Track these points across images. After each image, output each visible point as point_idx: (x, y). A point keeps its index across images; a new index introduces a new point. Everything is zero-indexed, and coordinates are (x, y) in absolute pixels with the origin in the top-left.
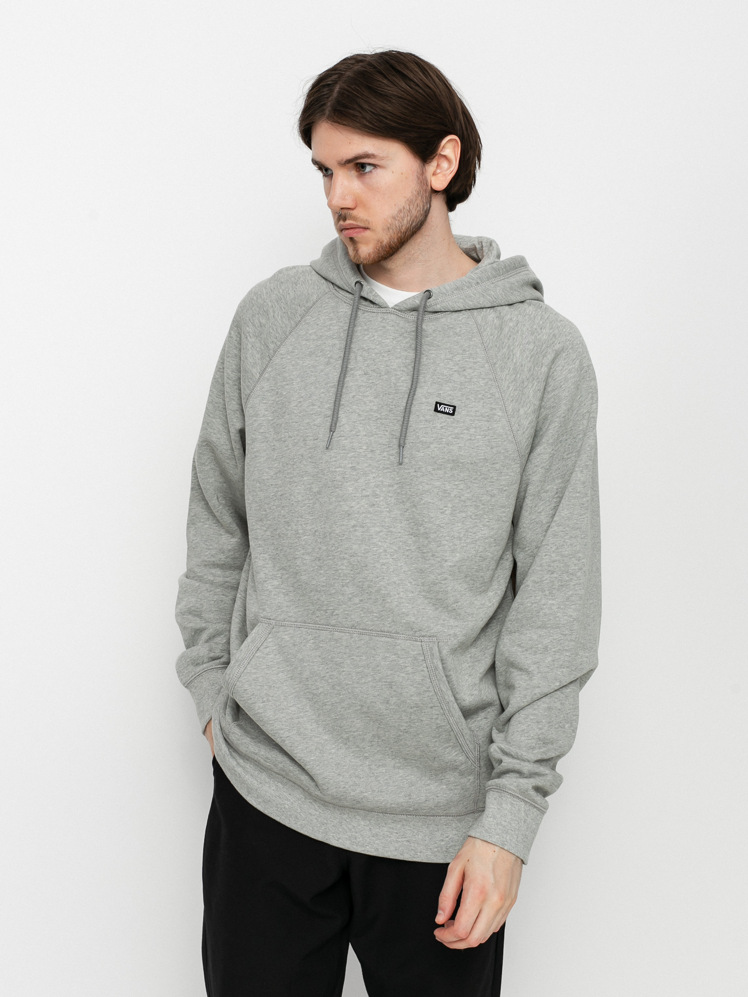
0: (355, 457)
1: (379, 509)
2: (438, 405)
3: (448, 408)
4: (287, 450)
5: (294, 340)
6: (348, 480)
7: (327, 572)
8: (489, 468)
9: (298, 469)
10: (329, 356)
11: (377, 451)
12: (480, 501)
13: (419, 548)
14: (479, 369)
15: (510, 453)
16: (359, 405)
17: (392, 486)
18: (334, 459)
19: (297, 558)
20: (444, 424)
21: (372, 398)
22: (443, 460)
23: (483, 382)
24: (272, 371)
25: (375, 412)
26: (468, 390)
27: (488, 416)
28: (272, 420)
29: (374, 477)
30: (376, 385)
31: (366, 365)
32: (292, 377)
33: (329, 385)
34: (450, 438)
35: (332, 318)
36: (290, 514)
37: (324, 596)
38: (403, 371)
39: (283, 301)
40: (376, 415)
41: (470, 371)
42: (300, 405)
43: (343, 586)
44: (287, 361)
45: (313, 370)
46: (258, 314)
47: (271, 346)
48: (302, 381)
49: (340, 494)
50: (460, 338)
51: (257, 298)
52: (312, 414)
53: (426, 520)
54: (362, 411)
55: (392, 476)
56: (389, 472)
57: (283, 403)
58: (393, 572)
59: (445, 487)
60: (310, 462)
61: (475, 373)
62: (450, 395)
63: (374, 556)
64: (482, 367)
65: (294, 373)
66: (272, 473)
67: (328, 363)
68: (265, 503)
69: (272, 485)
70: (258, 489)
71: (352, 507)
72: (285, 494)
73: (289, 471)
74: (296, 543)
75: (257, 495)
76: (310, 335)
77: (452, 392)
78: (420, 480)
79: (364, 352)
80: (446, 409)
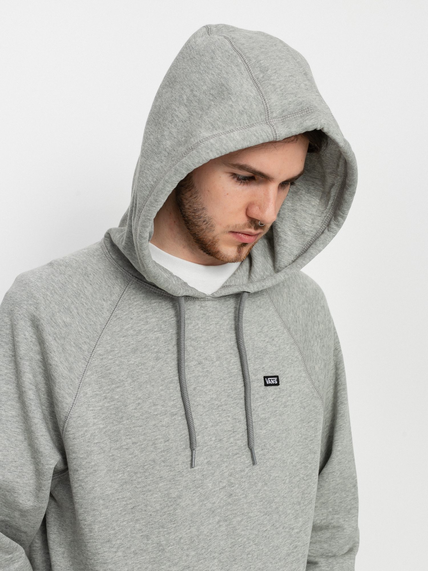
1: (236, 497)
2: (266, 379)
3: (272, 379)
4: (132, 458)
5: (109, 338)
8: (306, 428)
9: (151, 477)
10: (156, 350)
11: (225, 439)
12: (307, 460)
13: (273, 525)
14: (282, 336)
15: (319, 408)
16: (201, 396)
20: (274, 396)
21: (209, 387)
22: (279, 432)
23: (288, 347)
25: (215, 400)
26: (281, 358)
27: (298, 378)
28: (104, 428)
29: (226, 467)
30: (211, 372)
31: (197, 354)
32: (121, 378)
33: (166, 381)
34: (281, 409)
35: (146, 311)
39: (82, 296)
40: (217, 402)
41: (277, 339)
42: (140, 407)
44: (110, 361)
45: (143, 367)
46: (59, 313)
47: (85, 347)
48: (134, 381)
49: (202, 493)
50: (262, 310)
53: (276, 495)
55: (242, 460)
56: (239, 457)
57: (117, 408)
58: (257, 558)
59: (284, 457)
61: (280, 340)
62: (270, 367)
64: (283, 334)
65: (122, 373)
66: (116, 486)
67: (157, 359)
68: (113, 521)
69: (118, 499)
70: (102, 507)
71: (214, 503)
72: (138, 506)
73: (140, 480)
74: (160, 556)
75: (101, 514)
76: (127, 330)
77: (270, 363)
78: (267, 457)
79: (193, 342)
80: (272, 380)
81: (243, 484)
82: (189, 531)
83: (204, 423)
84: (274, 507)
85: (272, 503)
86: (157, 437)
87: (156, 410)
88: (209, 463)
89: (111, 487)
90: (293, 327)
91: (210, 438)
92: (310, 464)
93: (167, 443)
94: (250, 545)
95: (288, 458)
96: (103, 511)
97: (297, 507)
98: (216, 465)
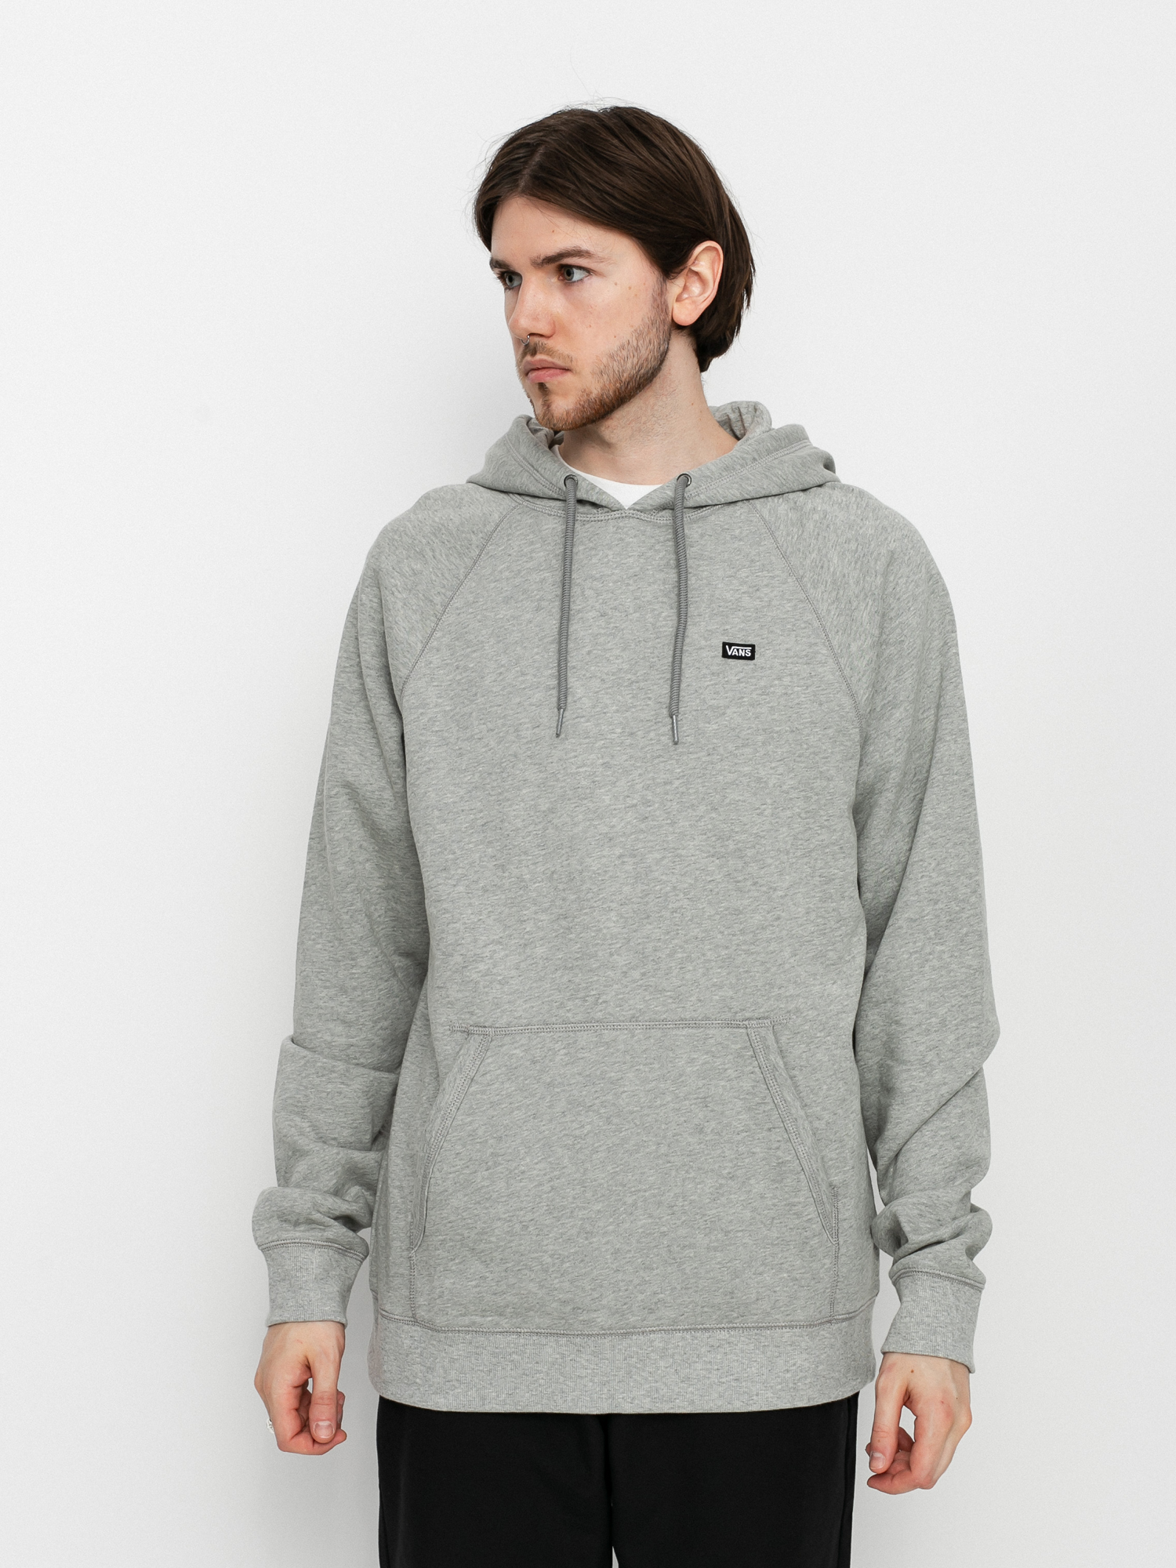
0: (606, 748)
1: (655, 823)
2: (727, 647)
3: (742, 649)
4: (486, 752)
5: (474, 584)
6: (600, 785)
7: (581, 936)
8: (820, 736)
9: (510, 779)
10: (538, 597)
11: (639, 733)
12: (812, 788)
13: (729, 875)
14: (779, 587)
15: (847, 710)
16: (600, 665)
17: (670, 782)
18: (573, 754)
19: (525, 921)
20: (742, 675)
21: (617, 652)
22: (749, 731)
24: (444, 636)
25: (626, 672)
26: (770, 619)
27: (806, 656)
28: (451, 710)
29: (640, 775)
31: (601, 601)
33: (545, 641)
34: (754, 696)
35: (533, 542)
36: (505, 852)
37: (580, 975)
38: (662, 602)
40: (629, 676)
41: (766, 590)
42: (501, 677)
43: (611, 955)
44: (469, 616)
45: (515, 622)
46: (407, 559)
47: (438, 600)
48: (499, 642)
49: (591, 807)
50: (741, 543)
51: (400, 536)
52: (524, 689)
53: (737, 830)
54: (607, 674)
55: (668, 767)
56: (664, 761)
57: (471, 681)
58: (691, 920)
59: (758, 773)
60: (531, 764)
61: (775, 593)
62: (742, 630)
63: (657, 900)
64: (784, 584)
65: (484, 632)
67: (538, 609)
68: (453, 841)
69: (463, 811)
70: (436, 820)
71: (613, 826)
72: (492, 821)
73: (495, 784)
74: (521, 896)
75: (435, 830)
76: (501, 572)
77: (744, 624)
78: (718, 767)
79: (595, 583)
80: (740, 650)
81: (669, 803)
82: (567, 862)
83: (601, 705)
84: (731, 847)
85: (727, 840)
86: (521, 721)
87: (523, 682)
88: (606, 765)
89: (453, 792)
90: (811, 575)
91: (610, 727)
92: (817, 794)
93: (536, 731)
94: (678, 898)
95: (769, 776)
96: (438, 827)
97: (784, 858)
98: (621, 770)
